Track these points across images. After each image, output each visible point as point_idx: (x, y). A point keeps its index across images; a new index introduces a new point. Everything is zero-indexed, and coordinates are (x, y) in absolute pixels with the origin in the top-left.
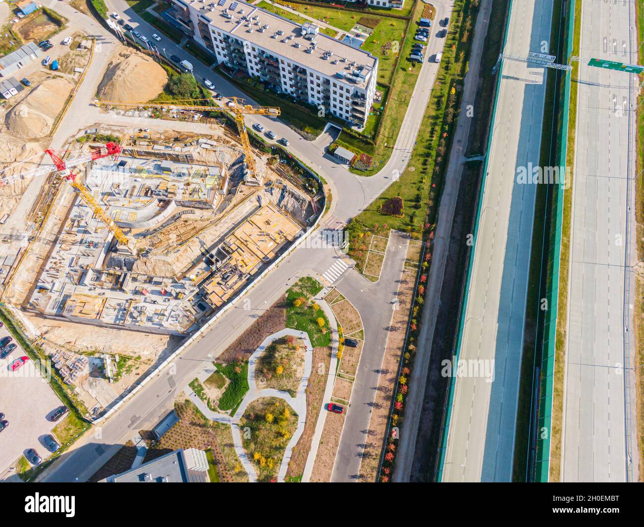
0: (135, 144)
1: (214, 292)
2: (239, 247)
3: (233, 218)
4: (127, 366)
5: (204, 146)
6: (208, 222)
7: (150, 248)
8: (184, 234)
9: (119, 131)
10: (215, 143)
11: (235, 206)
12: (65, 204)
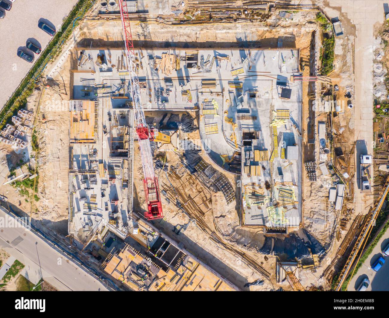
0: (325, 95)
1: (121, 259)
2: (182, 276)
3: (225, 256)
4: (27, 189)
5: (333, 193)
6: (213, 229)
7: (169, 168)
8: (193, 202)
9: (345, 65)
10: (338, 207)
11: (243, 255)
12: (219, 36)
